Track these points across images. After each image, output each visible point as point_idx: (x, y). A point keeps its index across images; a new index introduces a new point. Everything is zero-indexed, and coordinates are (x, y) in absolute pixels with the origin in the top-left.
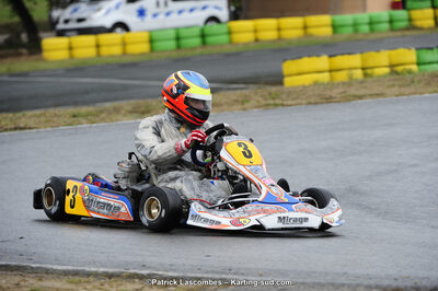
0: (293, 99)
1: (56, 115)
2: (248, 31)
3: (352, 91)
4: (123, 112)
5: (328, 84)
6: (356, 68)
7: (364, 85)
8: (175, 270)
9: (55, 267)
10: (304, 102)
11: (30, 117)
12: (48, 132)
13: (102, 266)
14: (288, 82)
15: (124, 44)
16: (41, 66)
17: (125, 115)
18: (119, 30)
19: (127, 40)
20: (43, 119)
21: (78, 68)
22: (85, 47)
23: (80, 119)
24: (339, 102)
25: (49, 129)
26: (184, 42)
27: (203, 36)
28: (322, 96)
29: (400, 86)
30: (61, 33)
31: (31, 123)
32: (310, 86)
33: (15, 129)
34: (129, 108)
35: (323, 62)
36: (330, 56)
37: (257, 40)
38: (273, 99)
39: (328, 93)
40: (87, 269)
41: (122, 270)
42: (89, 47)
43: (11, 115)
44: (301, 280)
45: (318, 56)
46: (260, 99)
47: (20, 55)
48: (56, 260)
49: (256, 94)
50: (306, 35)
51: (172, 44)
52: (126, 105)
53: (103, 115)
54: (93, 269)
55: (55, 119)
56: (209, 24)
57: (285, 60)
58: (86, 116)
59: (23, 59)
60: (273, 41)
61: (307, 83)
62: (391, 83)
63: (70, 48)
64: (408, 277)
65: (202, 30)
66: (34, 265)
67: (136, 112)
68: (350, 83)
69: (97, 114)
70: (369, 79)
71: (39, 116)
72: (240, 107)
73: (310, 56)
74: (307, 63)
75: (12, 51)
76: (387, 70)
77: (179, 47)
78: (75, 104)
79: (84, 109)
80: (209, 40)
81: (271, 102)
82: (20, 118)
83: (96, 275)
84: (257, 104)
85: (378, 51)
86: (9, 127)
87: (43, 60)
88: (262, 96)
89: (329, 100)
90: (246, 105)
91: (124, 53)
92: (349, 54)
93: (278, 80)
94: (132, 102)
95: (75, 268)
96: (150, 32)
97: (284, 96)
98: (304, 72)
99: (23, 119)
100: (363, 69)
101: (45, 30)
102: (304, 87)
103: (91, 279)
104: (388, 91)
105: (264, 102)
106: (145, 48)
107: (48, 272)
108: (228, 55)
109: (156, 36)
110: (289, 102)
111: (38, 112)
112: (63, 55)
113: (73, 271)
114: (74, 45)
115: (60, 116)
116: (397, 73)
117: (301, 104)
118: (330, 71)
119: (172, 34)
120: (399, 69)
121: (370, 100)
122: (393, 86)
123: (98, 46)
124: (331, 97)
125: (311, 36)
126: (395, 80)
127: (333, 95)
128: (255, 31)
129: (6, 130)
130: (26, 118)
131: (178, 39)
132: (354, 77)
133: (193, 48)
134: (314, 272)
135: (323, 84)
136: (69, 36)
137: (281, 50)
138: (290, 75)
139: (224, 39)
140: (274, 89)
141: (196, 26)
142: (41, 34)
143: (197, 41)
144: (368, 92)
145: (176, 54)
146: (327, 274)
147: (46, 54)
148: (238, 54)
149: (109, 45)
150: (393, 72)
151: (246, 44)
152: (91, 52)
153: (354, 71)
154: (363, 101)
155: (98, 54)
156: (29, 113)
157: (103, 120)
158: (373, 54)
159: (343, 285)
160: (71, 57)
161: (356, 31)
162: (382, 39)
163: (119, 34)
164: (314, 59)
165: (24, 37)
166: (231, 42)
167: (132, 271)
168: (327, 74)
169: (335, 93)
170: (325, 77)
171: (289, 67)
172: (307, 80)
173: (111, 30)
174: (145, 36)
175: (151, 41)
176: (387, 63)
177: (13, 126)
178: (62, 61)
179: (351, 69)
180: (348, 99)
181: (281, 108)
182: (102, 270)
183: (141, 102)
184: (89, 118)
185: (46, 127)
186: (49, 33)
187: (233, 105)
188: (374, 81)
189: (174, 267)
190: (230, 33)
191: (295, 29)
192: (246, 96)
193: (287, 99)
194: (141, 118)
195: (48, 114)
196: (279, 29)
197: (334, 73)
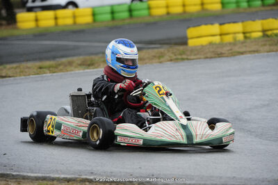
0: (195, 55)
1: (27, 67)
2: (162, 7)
3: (236, 49)
4: (74, 64)
5: (219, 44)
6: (238, 33)
7: (245, 44)
9: (29, 174)
10: (202, 57)
11: (9, 69)
12: (22, 79)
13: (63, 173)
14: (191, 43)
15: (74, 17)
16: (15, 32)
17: (76, 67)
18: (70, 7)
19: (77, 14)
20: (18, 70)
21: (42, 34)
22: (47, 19)
23: (45, 70)
24: (227, 56)
25: (23, 77)
26: (117, 15)
27: (130, 11)
29: (270, 45)
30: (30, 10)
31: (10, 73)
32: (206, 46)
34: (79, 62)
35: (215, 28)
36: (221, 24)
37: (168, 13)
38: (181, 54)
39: (219, 51)
40: (52, 176)
41: (77, 176)
42: (49, 19)
45: (212, 24)
46: (172, 55)
47: (1, 25)
49: (169, 51)
50: (203, 9)
51: (108, 17)
52: (78, 60)
53: (61, 67)
54: (57, 176)
55: (26, 70)
56: (135, 3)
57: (188, 27)
58: (49, 68)
59: (3, 27)
60: (180, 14)
61: (204, 44)
62: (264, 43)
63: (37, 20)
65: (130, 7)
66: (14, 173)
67: (84, 65)
68: (235, 43)
70: (248, 41)
71: (16, 68)
72: (157, 60)
73: (206, 24)
74: (204, 29)
76: (261, 34)
77: (113, 19)
78: (41, 59)
79: (47, 63)
80: (135, 13)
81: (180, 57)
82: (2, 70)
83: (59, 180)
84: (169, 59)
85: (254, 21)
87: (17, 28)
88: (173, 53)
89: (220, 55)
90: (162, 59)
91: (75, 23)
92: (234, 22)
93: (183, 41)
94: (81, 57)
96: (93, 8)
97: (188, 53)
99: (4, 71)
100: (244, 33)
101: (18, 8)
102: (202, 46)
103: (55, 182)
104: (261, 49)
105: (175, 57)
106: (89, 19)
107: (24, 178)
108: (148, 24)
109: (97, 11)
110: (192, 57)
111: (14, 65)
112: (31, 25)
113: (42, 177)
114: (39, 17)
115: (30, 68)
116: (267, 36)
117: (200, 58)
118: (221, 35)
119: (108, 9)
120: (269, 33)
121: (249, 55)
122: (265, 45)
123: (56, 18)
124: (221, 53)
125: (207, 10)
126: (266, 41)
127: (223, 52)
128: (167, 7)
130: (6, 69)
131: (113, 13)
132: (238, 39)
133: (123, 20)
134: (211, 177)
135: (215, 44)
136: (36, 12)
137: (186, 20)
138: (192, 38)
139: (145, 12)
140: (181, 48)
141: (125, 4)
142: (16, 10)
143: (126, 15)
144: (248, 49)
145: (111, 24)
146: (221, 178)
147: (20, 25)
148: (155, 23)
149: (64, 18)
150: (265, 35)
151: (160, 16)
152: (51, 23)
153: (238, 35)
154: (242, 56)
155: (56, 24)
156: (8, 66)
157: (61, 71)
158: (250, 22)
160: (37, 26)
161: (238, 6)
162: (257, 12)
163: (71, 10)
164: (209, 26)
165: (4, 12)
166: (150, 15)
167: (84, 177)
168: (218, 37)
169: (225, 50)
170: (217, 39)
171: (191, 32)
172: (204, 41)
173: (65, 7)
174: (89, 11)
175: (94, 15)
176: (260, 29)
178: (31, 29)
179: (235, 33)
180: (233, 54)
181: (186, 61)
182: (63, 176)
183: (87, 57)
184: (51, 69)
185: (20, 75)
186: (21, 10)
187: (152, 59)
188: (252, 42)
189: (113, 174)
190: (149, 8)
191: (195, 5)
192: (161, 53)
193: (191, 55)
194: (88, 69)
195: (22, 67)
196: (184, 6)
197: (223, 37)
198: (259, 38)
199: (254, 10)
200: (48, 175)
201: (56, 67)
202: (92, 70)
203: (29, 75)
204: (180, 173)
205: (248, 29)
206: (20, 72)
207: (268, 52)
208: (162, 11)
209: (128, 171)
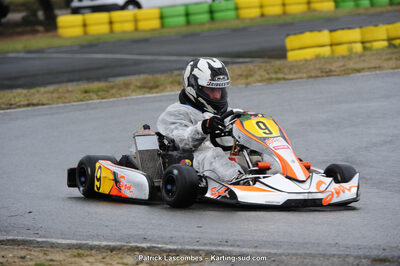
0: (295, 73)
1: (68, 91)
2: (254, 7)
3: (351, 65)
4: (132, 87)
5: (329, 58)
6: (355, 42)
7: (363, 58)
8: (174, 243)
9: (60, 241)
10: (305, 75)
11: (45, 93)
12: (59, 107)
13: (106, 240)
14: (291, 56)
15: (136, 20)
16: (56, 42)
17: (134, 91)
18: (131, 7)
19: (139, 17)
20: (55, 95)
21: (91, 45)
22: (98, 23)
23: (91, 94)
24: (339, 75)
25: (61, 105)
26: (193, 18)
27: (211, 12)
28: (323, 70)
29: (397, 59)
30: (76, 11)
31: (45, 101)
32: (311, 60)
33: (28, 105)
34: (139, 84)
35: (324, 36)
36: (331, 31)
37: (262, 15)
38: (276, 73)
39: (328, 67)
40: (90, 243)
41: (123, 244)
42: (102, 24)
43: (25, 91)
44: (294, 252)
45: (319, 31)
46: (264, 74)
47: (37, 32)
48: (62, 234)
49: (260, 68)
50: (310, 9)
51: (182, 20)
52: (136, 80)
53: (113, 91)
54: (96, 243)
55: (67, 95)
56: (218, 1)
57: (288, 35)
58: (96, 92)
59: (40, 35)
60: (279, 16)
61: (309, 57)
62: (388, 56)
63: (85, 25)
64: (396, 247)
65: (210, 6)
66: (40, 240)
67: (145, 87)
68: (349, 57)
69: (107, 90)
70: (368, 53)
71: (52, 93)
72: (244, 81)
73: (311, 31)
74: (309, 38)
75: (28, 28)
76: (385, 44)
77: (188, 23)
78: (89, 79)
79: (95, 85)
80: (218, 15)
81: (274, 76)
82: (33, 94)
83: (98, 248)
84: (259, 79)
85: (376, 26)
86: (22, 103)
87: (59, 37)
88: (265, 70)
89: (329, 73)
90: (250, 79)
91: (136, 29)
92: (349, 28)
93: (281, 53)
94: (142, 76)
95: (79, 242)
96: (161, 8)
97: (286, 70)
98: (305, 47)
99: (37, 96)
100: (363, 43)
101: (61, 8)
102: (306, 61)
103: (93, 252)
104: (385, 64)
105: (267, 76)
106: (156, 24)
107: (53, 246)
108: (235, 30)
109: (166, 12)
110: (291, 77)
111: (51, 88)
112: (78, 31)
113: (77, 244)
114: (88, 22)
115: (72, 91)
116: (395, 46)
118: (331, 45)
119: (182, 10)
120: (397, 42)
121: (367, 73)
122: (390, 59)
123: (111, 23)
124: (331, 71)
125: (315, 10)
126: (393, 53)
127: (333, 69)
128: (261, 7)
129: (19, 106)
130: (39, 94)
131: (187, 15)
132: (354, 50)
133: (203, 24)
134: (306, 243)
135: (324, 58)
136: (83, 14)
137: (285, 25)
138: (292, 50)
139: (232, 14)
140: (278, 63)
141: (206, 2)
142: (57, 12)
143: (205, 17)
144: (366, 65)
145: (185, 30)
146: (319, 245)
147: (62, 31)
148: (244, 29)
149: (122, 22)
150: (391, 46)
151: (252, 19)
152: (105, 29)
153: (354, 45)
154: (358, 74)
155: (112, 31)
156: (42, 89)
157: (113, 96)
158: (372, 28)
159: (334, 255)
160: (85, 33)
161: (357, 6)
162: (382, 13)
163: (131, 12)
164: (316, 34)
165: (41, 14)
166: (238, 17)
167: (134, 244)
168: (328, 49)
169: (334, 66)
170: (326, 51)
171: (291, 42)
172: (309, 54)
173: (123, 8)
174: (156, 13)
175: (162, 17)
176: (385, 37)
177: (26, 102)
178: (77, 38)
179: (351, 43)
180: (346, 72)
181: (283, 82)
182: (105, 243)
183: (150, 77)
184: (100, 93)
185: (58, 103)
186: (64, 11)
187: (237, 79)
188: (373, 55)
189: (174, 240)
190: (237, 8)
191: (299, 4)
192: (250, 70)
193: (290, 74)
194: (149, 93)
195: (60, 90)
196: (284, 5)
197: (335, 47)
198: (383, 49)
199: (378, 10)
200: (84, 242)
201: (108, 91)
202: (154, 95)
203: (69, 102)
204: (264, 239)
205: (368, 37)
206: (59, 98)
207: (393, 69)
208: (255, 13)
209: (193, 235)
